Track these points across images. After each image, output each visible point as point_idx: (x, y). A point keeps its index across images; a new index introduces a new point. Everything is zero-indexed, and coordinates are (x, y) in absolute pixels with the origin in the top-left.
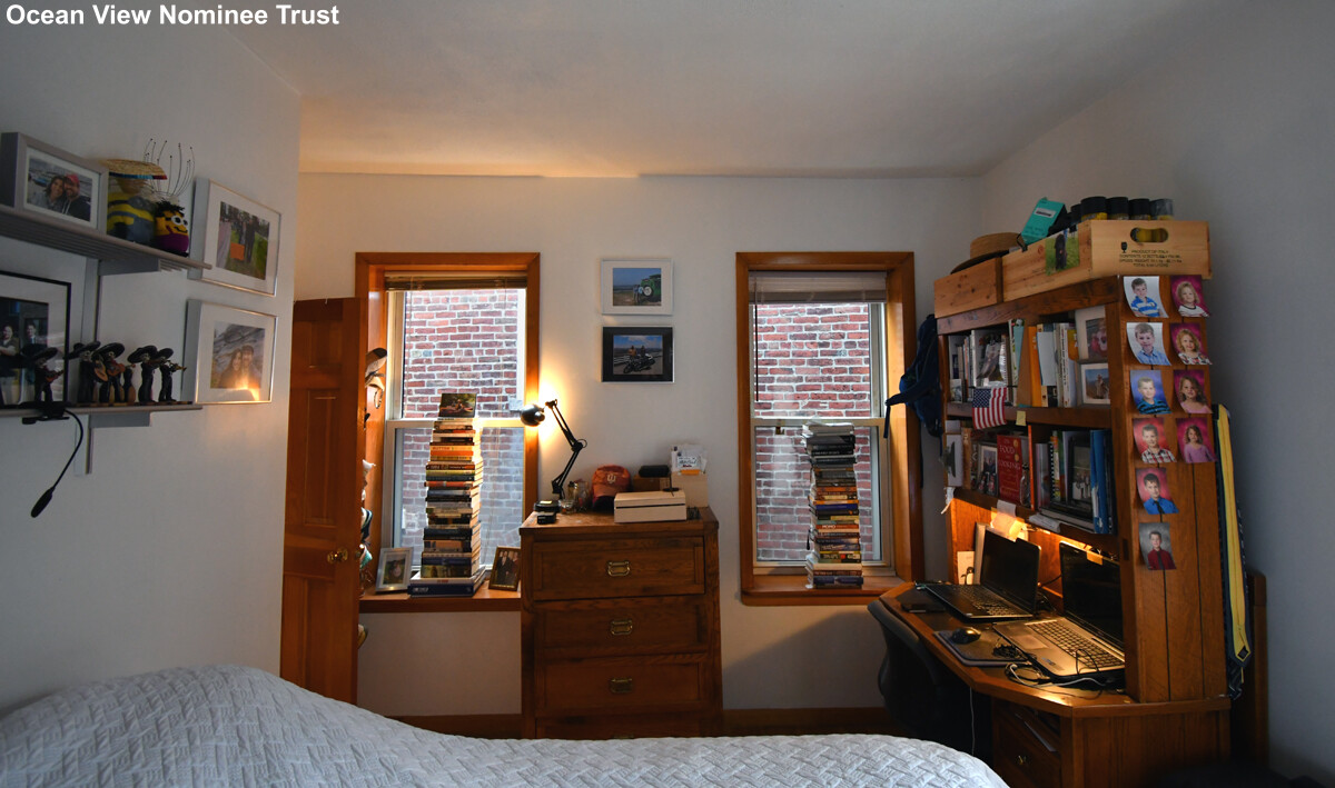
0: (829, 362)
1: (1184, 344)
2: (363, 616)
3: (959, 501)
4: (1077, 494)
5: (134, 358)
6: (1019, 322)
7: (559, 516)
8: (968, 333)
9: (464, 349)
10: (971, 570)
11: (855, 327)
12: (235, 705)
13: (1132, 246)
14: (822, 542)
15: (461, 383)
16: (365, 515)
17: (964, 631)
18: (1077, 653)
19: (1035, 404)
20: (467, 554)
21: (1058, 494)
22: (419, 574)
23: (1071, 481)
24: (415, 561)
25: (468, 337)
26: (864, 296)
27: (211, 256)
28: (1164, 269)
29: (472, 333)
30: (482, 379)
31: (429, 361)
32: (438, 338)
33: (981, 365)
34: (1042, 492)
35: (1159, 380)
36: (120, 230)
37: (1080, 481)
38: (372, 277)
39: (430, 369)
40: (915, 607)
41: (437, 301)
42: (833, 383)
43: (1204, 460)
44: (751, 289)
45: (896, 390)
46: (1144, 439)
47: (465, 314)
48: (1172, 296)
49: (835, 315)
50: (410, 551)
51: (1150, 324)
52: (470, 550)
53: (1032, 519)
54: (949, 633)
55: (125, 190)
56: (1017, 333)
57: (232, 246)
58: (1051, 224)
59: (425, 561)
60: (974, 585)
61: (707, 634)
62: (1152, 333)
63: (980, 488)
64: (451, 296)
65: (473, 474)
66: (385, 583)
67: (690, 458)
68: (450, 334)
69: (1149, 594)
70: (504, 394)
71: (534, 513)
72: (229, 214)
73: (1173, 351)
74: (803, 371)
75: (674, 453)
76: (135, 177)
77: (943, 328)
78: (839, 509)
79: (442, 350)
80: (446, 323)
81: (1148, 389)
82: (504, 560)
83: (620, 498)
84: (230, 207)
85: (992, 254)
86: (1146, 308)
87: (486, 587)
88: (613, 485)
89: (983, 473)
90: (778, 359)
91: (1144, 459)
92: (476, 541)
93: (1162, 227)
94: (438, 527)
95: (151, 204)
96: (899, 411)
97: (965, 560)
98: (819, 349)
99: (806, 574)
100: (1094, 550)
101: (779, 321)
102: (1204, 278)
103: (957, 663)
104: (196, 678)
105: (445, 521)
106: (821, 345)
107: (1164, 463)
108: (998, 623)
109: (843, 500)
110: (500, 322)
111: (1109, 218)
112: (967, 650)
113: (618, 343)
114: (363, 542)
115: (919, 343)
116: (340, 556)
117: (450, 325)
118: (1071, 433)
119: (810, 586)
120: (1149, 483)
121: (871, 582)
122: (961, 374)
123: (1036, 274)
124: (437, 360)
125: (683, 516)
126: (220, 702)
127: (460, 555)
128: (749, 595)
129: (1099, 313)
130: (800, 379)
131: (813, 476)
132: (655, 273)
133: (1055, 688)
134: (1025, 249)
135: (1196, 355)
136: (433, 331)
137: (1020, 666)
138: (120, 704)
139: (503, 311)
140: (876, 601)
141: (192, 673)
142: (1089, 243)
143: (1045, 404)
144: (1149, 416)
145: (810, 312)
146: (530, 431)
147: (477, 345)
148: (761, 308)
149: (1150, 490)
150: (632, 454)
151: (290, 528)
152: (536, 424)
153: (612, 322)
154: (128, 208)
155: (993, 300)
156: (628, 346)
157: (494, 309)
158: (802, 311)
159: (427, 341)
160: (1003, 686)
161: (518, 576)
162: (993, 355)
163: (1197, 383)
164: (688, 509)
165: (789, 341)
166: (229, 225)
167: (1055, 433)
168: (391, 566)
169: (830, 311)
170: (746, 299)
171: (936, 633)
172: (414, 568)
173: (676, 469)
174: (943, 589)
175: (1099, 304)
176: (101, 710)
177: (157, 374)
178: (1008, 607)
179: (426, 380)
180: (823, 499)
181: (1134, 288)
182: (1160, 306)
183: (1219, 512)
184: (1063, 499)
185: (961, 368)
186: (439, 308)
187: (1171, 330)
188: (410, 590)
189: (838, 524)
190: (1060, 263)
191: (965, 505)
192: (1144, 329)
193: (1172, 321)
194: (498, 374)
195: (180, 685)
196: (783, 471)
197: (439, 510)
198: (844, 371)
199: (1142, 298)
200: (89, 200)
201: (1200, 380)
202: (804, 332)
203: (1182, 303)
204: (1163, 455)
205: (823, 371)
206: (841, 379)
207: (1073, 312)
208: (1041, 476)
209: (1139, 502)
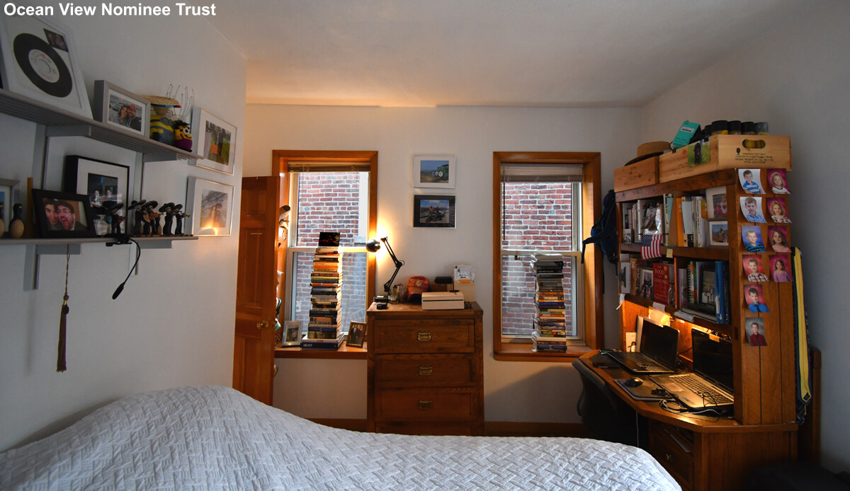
0: (544, 217)
1: (775, 210)
2: (276, 360)
3: (627, 302)
4: (705, 299)
5: (162, 210)
6: (670, 195)
7: (389, 305)
8: (635, 201)
9: (328, 207)
10: (634, 343)
11: (560, 197)
12: (222, 409)
13: (743, 150)
14: (542, 324)
15: (326, 226)
16: (278, 302)
17: (633, 380)
18: (704, 394)
19: (679, 245)
20: (334, 326)
21: (692, 300)
22: (306, 336)
23: (701, 291)
24: (304, 329)
25: (330, 199)
26: (569, 178)
27: (201, 152)
28: (763, 165)
29: (333, 197)
30: (338, 224)
31: (308, 213)
32: (314, 200)
33: (643, 221)
34: (682, 297)
35: (759, 232)
36: (155, 136)
37: (707, 292)
38: (282, 164)
39: (309, 218)
40: (602, 364)
41: (313, 178)
42: (546, 230)
43: (786, 280)
44: (502, 173)
45: (588, 235)
46: (749, 267)
47: (329, 186)
48: (768, 181)
49: (547, 189)
50: (301, 323)
51: (754, 198)
52: (336, 323)
53: (676, 314)
54: (624, 381)
55: (158, 114)
56: (669, 202)
57: (212, 147)
58: (691, 137)
59: (310, 329)
60: (636, 353)
61: (475, 376)
62: (755, 203)
63: (642, 295)
64: (321, 176)
65: (338, 279)
66: (287, 341)
67: (465, 273)
68: (320, 198)
69: (750, 361)
70: (351, 233)
71: (374, 303)
72: (210, 128)
73: (768, 214)
74: (528, 222)
75: (456, 270)
76: (164, 106)
77: (619, 198)
78: (552, 305)
79: (316, 207)
80: (318, 191)
81: (752, 237)
82: (355, 329)
83: (425, 295)
84: (211, 124)
85: (652, 154)
86: (752, 188)
87: (344, 345)
88: (419, 288)
89: (644, 286)
90: (513, 215)
91: (749, 279)
92: (339, 318)
93: (762, 139)
94: (318, 309)
95: (172, 122)
96: (590, 248)
97: (630, 337)
98: (538, 210)
99: (532, 343)
100: (714, 333)
101: (514, 193)
102: (787, 170)
103: (629, 398)
104: (199, 392)
105: (321, 306)
106: (539, 207)
107: (761, 282)
108: (653, 376)
109: (555, 299)
110: (349, 191)
111: (729, 134)
112: (635, 391)
113: (423, 205)
114: (277, 317)
115: (603, 207)
116: (264, 326)
117: (320, 193)
118: (701, 263)
119: (535, 350)
120: (752, 294)
121: (571, 349)
122: (630, 226)
123: (682, 166)
124: (312, 213)
125: (462, 307)
126: (214, 406)
127: (330, 326)
128: (498, 354)
129: (723, 191)
130: (526, 227)
131: (537, 285)
132: (445, 164)
133: (690, 415)
134: (674, 151)
135: (782, 217)
136: (311, 196)
137: (669, 401)
138: (159, 406)
139: (351, 185)
140: (577, 360)
141: (196, 390)
142: (717, 148)
143: (686, 245)
144: (754, 253)
145: (533, 187)
146: (371, 255)
147: (336, 204)
148: (507, 185)
149: (752, 298)
150: (430, 270)
151: (239, 309)
152: (375, 251)
153: (419, 192)
154: (160, 124)
155: (653, 182)
156: (429, 206)
157: (345, 184)
158: (529, 187)
159: (307, 202)
160: (659, 413)
161: (363, 339)
162: (651, 215)
163: (782, 234)
164: (465, 303)
165: (520, 204)
166: (210, 134)
167: (691, 263)
168: (290, 331)
169: (545, 187)
170: (499, 179)
171: (616, 380)
172: (303, 333)
173: (457, 279)
174: (617, 354)
175: (722, 185)
176: (149, 410)
177: (175, 219)
178: (658, 366)
179: (306, 224)
180: (543, 299)
181: (744, 176)
182: (761, 187)
183: (794, 312)
184: (696, 302)
185: (630, 223)
186: (315, 183)
187: (767, 202)
188: (301, 345)
189: (552, 314)
190: (698, 160)
191: (630, 304)
192: (751, 201)
193: (768, 196)
194: (349, 222)
195: (190, 396)
196: (515, 282)
197: (319, 300)
198: (553, 223)
199: (750, 182)
200: (141, 119)
201: (784, 232)
202: (529, 199)
203: (774, 185)
204: (761, 277)
205: (540, 223)
206: (551, 228)
207: (705, 190)
208: (682, 288)
209: (746, 305)
